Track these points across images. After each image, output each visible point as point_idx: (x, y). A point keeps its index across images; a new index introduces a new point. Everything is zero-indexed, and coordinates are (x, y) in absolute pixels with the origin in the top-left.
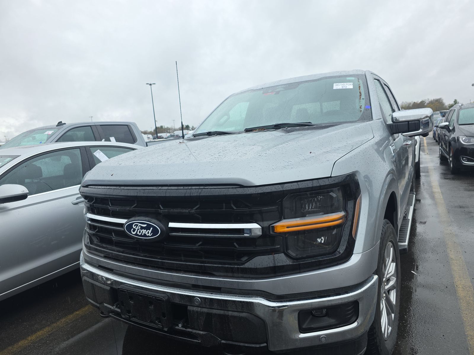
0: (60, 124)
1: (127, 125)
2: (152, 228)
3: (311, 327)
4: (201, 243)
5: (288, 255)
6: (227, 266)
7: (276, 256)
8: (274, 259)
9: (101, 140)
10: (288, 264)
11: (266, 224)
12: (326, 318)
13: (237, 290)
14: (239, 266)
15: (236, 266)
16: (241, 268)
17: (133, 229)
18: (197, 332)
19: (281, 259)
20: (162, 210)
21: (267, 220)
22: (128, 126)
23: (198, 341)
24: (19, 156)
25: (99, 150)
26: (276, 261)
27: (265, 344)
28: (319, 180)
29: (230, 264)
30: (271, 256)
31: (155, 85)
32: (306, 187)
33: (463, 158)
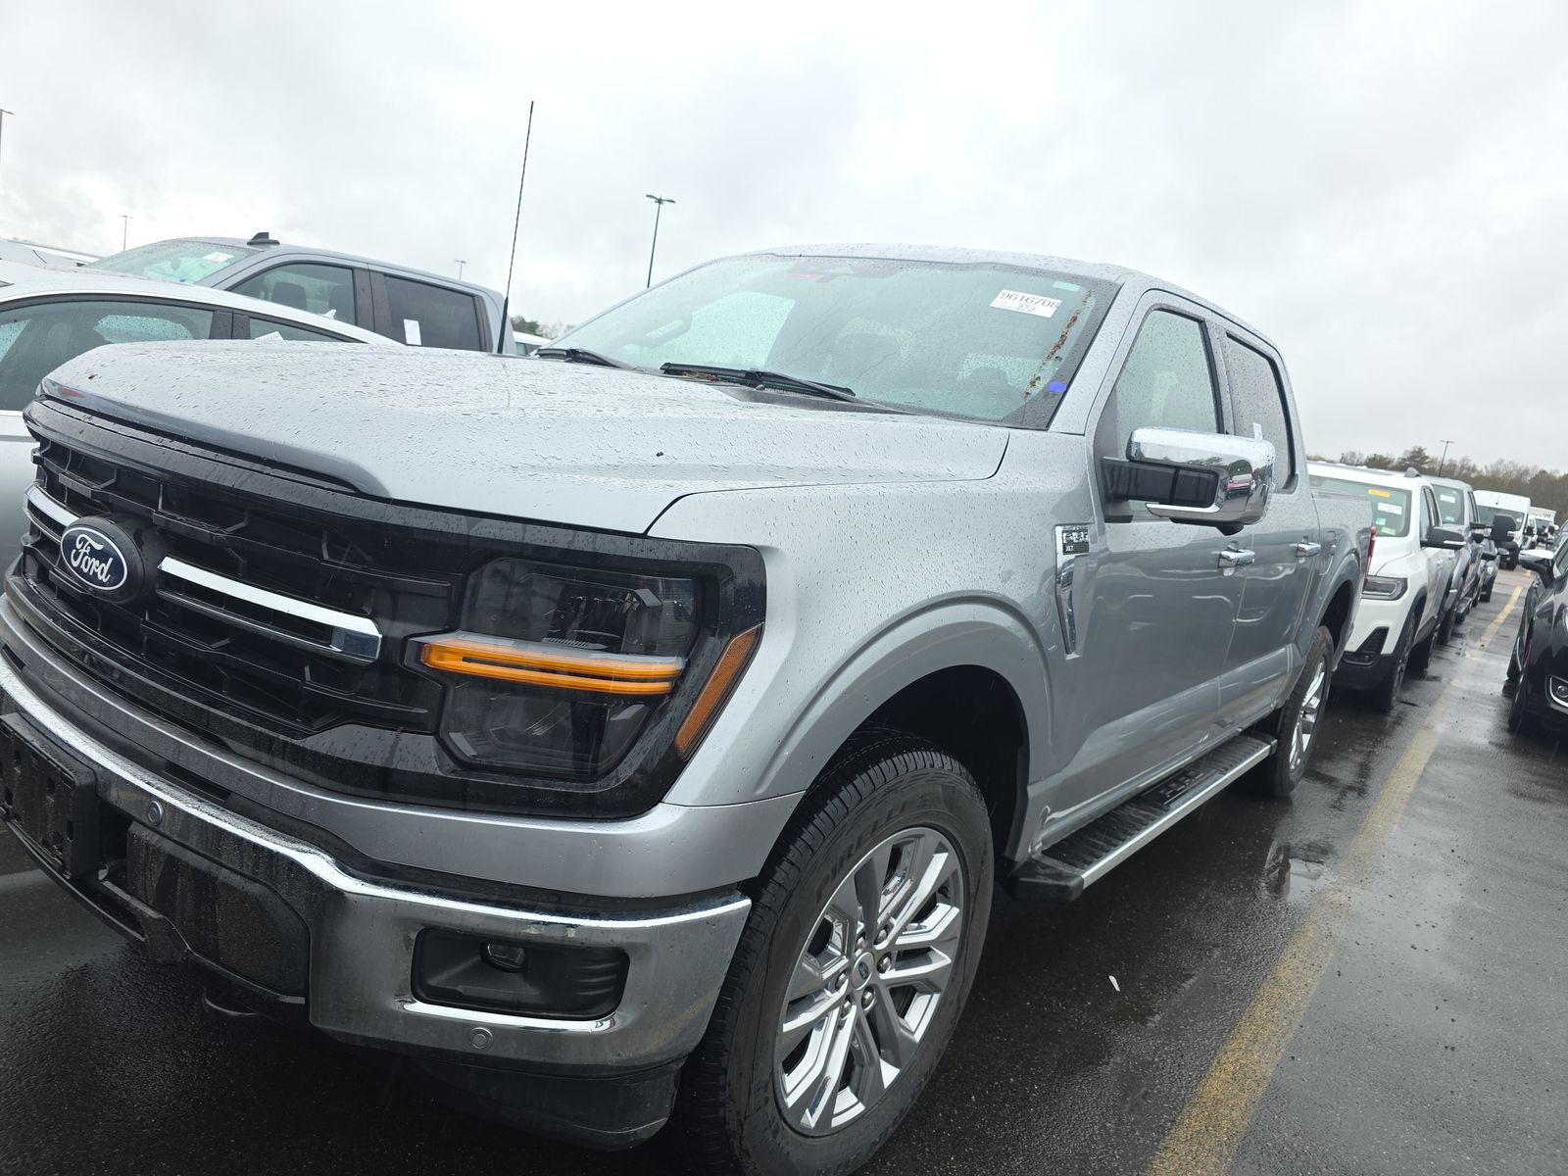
0: (262, 239)
1: (472, 296)
2: (111, 559)
3: (456, 991)
4: (226, 641)
5: (444, 747)
6: (260, 729)
7: (407, 737)
8: (394, 747)
9: (324, 312)
10: (431, 772)
11: (399, 630)
12: (516, 977)
13: (266, 810)
14: (289, 739)
15: (282, 737)
16: (293, 745)
17: (74, 551)
18: (142, 907)
19: (418, 753)
20: (160, 514)
21: (405, 620)
22: (474, 300)
23: (139, 936)
24: (8, 285)
25: (277, 333)
26: (398, 754)
27: (301, 1000)
28: (599, 535)
29: (274, 727)
30: (389, 735)
31: (672, 204)
32: (547, 544)
33: (1557, 683)
